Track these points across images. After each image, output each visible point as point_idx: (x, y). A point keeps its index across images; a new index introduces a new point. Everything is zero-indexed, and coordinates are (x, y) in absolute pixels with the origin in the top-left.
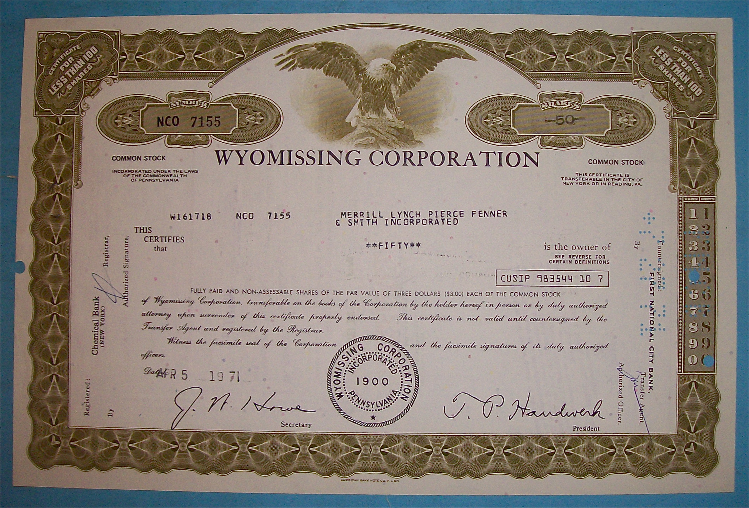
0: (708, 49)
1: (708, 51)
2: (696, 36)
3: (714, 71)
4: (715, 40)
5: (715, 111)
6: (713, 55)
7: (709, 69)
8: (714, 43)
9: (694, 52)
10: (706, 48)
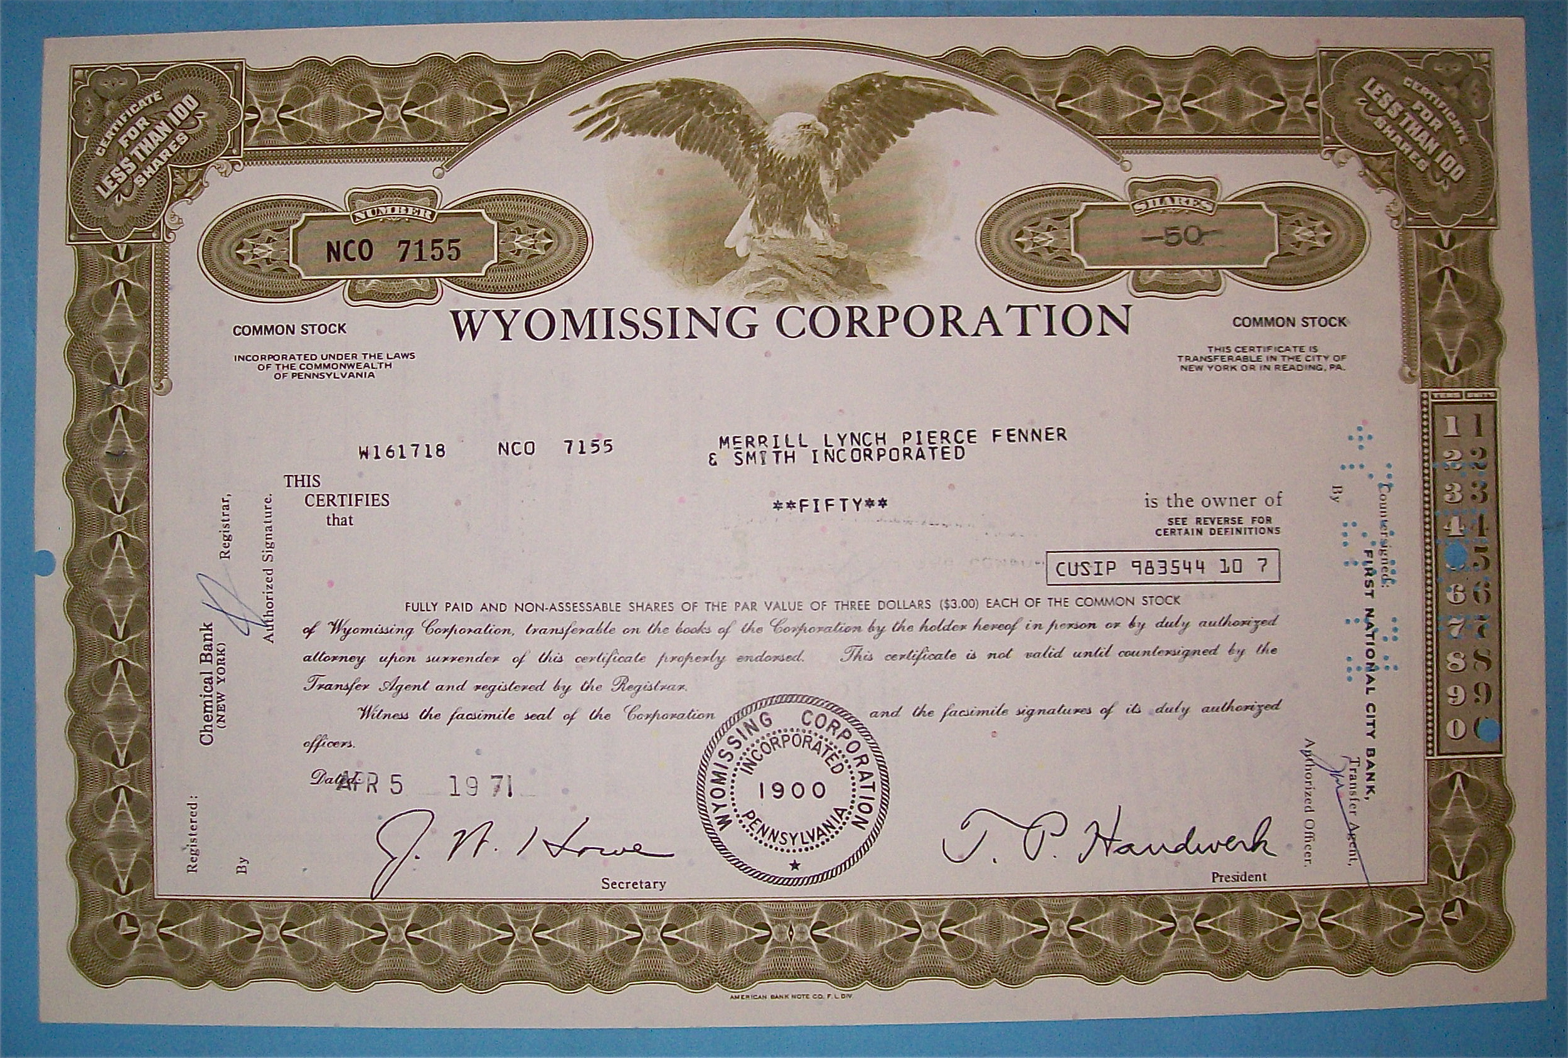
0: (1475, 82)
1: (1476, 86)
2: (1449, 56)
3: (1489, 128)
4: (1488, 63)
5: (1493, 210)
6: (1486, 94)
7: (1478, 124)
8: (1488, 69)
9: (1447, 89)
10: (1470, 82)
